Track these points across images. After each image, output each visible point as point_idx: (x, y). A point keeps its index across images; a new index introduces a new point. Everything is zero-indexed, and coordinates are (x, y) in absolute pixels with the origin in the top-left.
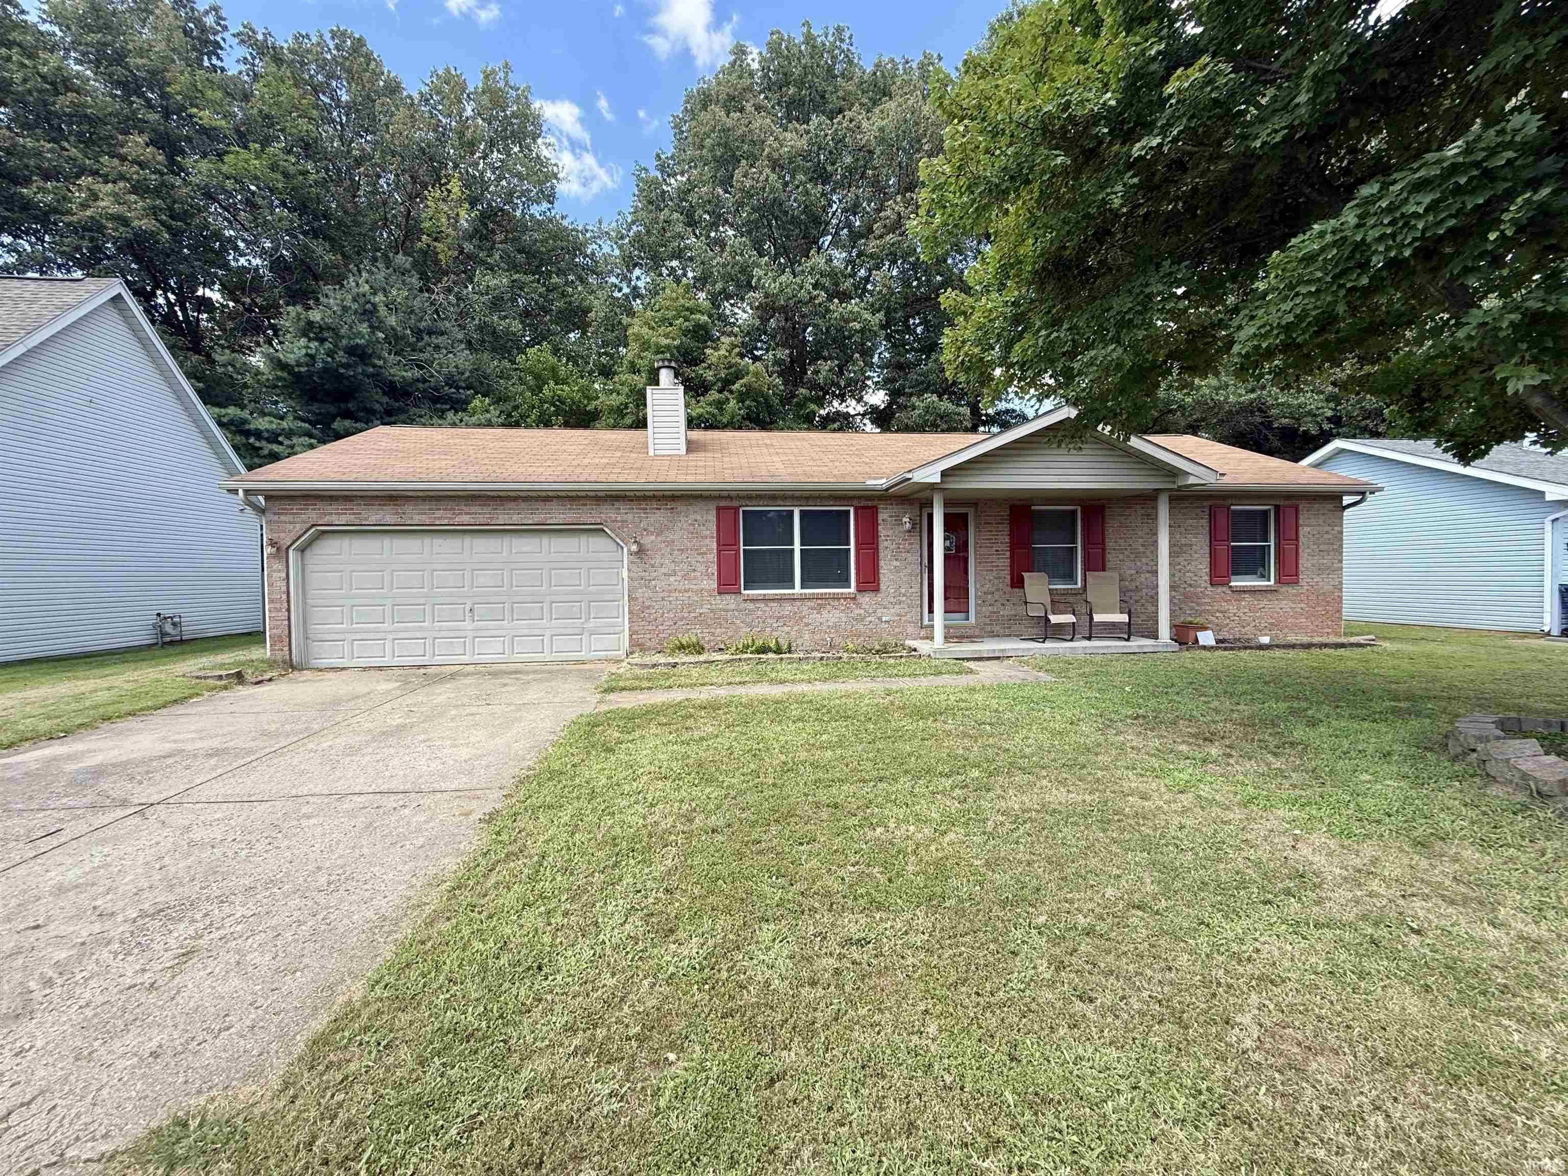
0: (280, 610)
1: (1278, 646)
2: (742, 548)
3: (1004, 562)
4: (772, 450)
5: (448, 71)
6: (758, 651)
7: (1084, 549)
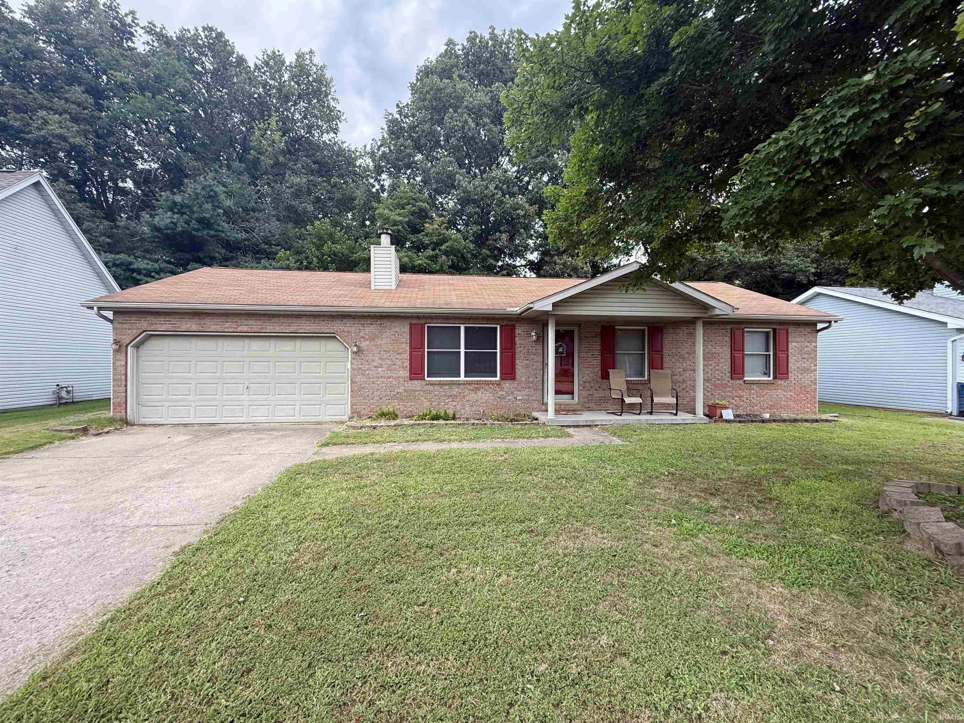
0: (120, 386)
1: (774, 421)
2: (426, 350)
3: (597, 362)
4: (451, 288)
5: (274, 53)
6: (433, 419)
7: (649, 353)
